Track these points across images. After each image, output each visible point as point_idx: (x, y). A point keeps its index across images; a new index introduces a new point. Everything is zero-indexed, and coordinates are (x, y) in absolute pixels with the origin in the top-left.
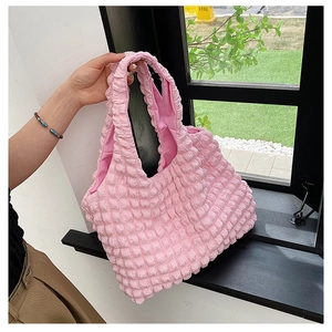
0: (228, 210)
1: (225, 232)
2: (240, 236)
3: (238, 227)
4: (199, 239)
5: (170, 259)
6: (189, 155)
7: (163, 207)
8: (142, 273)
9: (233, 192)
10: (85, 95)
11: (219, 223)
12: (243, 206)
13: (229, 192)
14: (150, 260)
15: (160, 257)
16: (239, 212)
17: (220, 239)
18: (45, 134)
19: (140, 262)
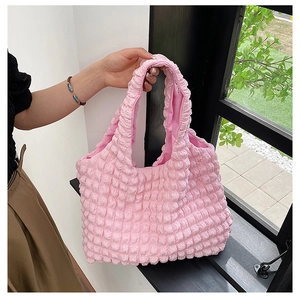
0: (195, 228)
1: (182, 246)
2: (199, 255)
3: (198, 248)
4: (156, 240)
5: (125, 243)
6: (179, 165)
7: (139, 197)
8: (98, 241)
9: (210, 215)
10: (110, 78)
11: (180, 236)
12: (213, 232)
13: (206, 213)
14: (108, 234)
15: (116, 236)
16: (205, 235)
17: (173, 249)
18: (69, 96)
19: (99, 231)
